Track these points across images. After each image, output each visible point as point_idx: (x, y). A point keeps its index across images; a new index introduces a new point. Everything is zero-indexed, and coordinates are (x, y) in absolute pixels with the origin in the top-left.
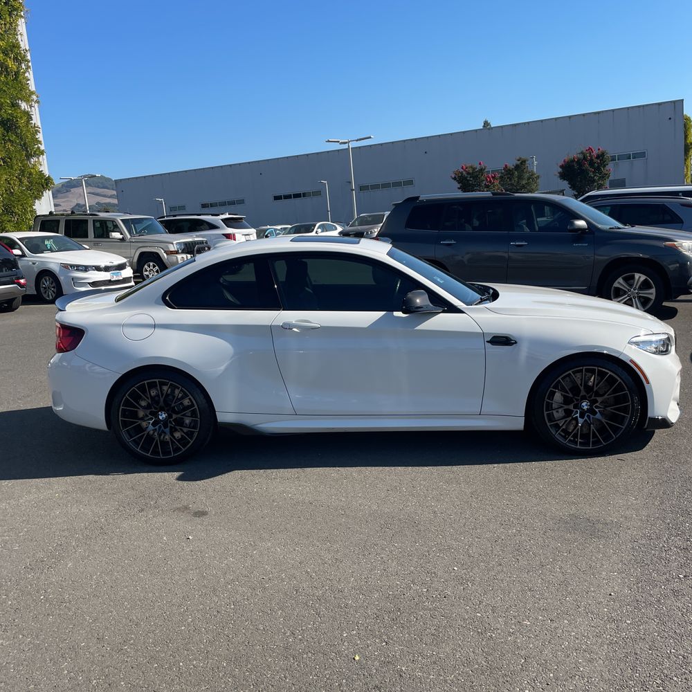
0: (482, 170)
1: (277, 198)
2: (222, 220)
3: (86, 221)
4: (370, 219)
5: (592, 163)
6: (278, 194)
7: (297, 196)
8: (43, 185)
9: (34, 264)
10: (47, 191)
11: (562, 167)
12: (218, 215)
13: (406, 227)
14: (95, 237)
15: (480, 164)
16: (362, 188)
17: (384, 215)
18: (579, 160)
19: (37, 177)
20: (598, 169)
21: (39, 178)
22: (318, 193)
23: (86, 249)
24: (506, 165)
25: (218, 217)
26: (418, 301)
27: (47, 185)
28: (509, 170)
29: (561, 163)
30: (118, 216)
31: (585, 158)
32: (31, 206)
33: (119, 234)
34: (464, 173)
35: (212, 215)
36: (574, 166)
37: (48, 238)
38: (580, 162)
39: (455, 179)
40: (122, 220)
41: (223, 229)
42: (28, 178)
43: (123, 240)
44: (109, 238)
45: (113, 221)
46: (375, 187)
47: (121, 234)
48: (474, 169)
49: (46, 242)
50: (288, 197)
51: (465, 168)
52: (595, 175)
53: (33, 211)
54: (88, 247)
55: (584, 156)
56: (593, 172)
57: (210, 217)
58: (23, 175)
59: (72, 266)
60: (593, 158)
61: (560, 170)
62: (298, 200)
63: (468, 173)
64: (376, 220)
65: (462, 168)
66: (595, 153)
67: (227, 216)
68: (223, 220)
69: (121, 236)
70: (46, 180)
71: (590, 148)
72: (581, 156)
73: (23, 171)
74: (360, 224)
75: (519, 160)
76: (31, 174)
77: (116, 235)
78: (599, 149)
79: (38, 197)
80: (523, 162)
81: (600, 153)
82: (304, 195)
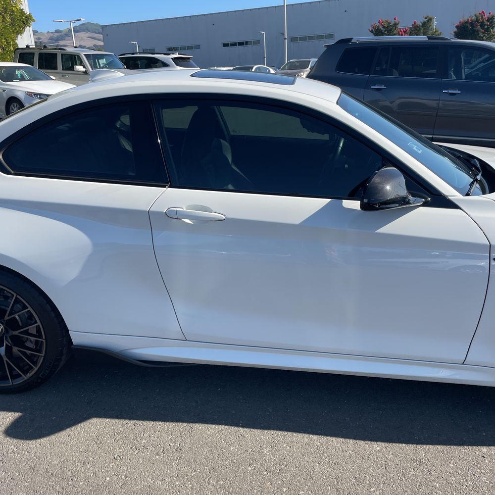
0: (396, 25)
1: (225, 45)
2: (172, 59)
3: (55, 55)
4: (298, 64)
5: (482, 25)
6: (226, 42)
7: (241, 44)
8: (24, 22)
9: (4, 91)
10: (28, 27)
11: (457, 27)
12: (169, 54)
13: (336, 70)
14: (63, 69)
15: (395, 19)
16: (293, 39)
17: (310, 62)
18: (472, 21)
19: (19, 14)
20: (487, 30)
21: (20, 16)
22: (258, 42)
23: (53, 80)
24: (415, 23)
25: (169, 56)
26: (388, 187)
27: (27, 22)
28: (418, 27)
29: (458, 23)
30: (82, 51)
31: (477, 20)
32: (13, 40)
33: (82, 67)
34: (380, 27)
35: (165, 54)
36: (467, 26)
37: (19, 68)
38: (472, 24)
39: (372, 32)
40: (85, 55)
41: (173, 67)
42: (11, 15)
43: (86, 73)
44: (74, 70)
45: (78, 56)
46: (303, 39)
47: (84, 67)
48: (389, 23)
49: (17, 72)
50: (234, 45)
51: (381, 21)
52: (484, 36)
53: (16, 44)
54: (54, 78)
55: (477, 19)
56: (483, 33)
57: (163, 56)
58: (5, 13)
59: (36, 94)
60: (485, 21)
61: (456, 30)
62: (241, 47)
63: (384, 27)
64: (304, 66)
65: (379, 22)
66: (486, 17)
67: (177, 55)
68: (174, 59)
69: (84, 70)
70: (26, 17)
71: (483, 12)
72: (474, 18)
73: (6, 9)
74: (290, 68)
75: (426, 18)
76: (13, 11)
77: (80, 68)
78: (490, 13)
79: (19, 32)
80: (430, 20)
81: (490, 17)
82: (247, 43)
